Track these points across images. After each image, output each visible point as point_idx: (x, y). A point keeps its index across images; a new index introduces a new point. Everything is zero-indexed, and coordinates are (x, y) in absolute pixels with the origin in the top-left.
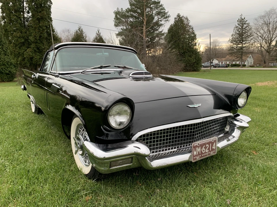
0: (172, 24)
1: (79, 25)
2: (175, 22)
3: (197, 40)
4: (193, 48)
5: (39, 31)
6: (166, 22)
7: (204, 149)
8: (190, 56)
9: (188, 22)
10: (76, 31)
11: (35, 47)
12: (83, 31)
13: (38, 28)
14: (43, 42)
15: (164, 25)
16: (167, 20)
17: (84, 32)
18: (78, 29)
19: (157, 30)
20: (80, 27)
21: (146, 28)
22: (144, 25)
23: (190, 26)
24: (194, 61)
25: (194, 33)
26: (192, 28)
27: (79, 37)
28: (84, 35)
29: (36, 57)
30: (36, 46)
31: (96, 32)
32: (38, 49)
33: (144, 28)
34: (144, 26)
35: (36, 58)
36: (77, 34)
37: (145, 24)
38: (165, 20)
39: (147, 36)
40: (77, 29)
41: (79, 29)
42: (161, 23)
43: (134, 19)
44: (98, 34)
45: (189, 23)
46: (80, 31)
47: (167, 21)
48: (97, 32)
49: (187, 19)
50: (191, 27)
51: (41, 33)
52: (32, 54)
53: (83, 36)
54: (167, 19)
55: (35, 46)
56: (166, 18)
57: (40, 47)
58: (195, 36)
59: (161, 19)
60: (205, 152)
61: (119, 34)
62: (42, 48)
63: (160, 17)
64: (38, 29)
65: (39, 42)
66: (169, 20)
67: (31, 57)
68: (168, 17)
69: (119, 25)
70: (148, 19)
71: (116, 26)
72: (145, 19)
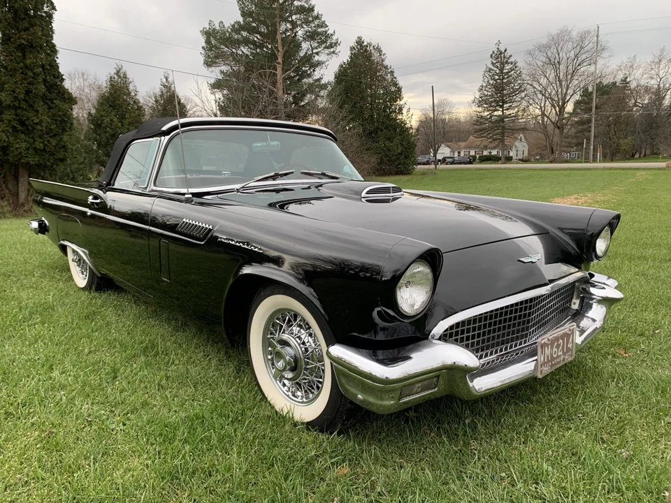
0: (346, 61)
1: (117, 62)
2: (351, 58)
3: (404, 100)
4: (396, 120)
5: (25, 79)
6: (330, 56)
7: (556, 350)
8: (390, 139)
9: (382, 56)
10: (111, 77)
11: (15, 120)
12: (128, 76)
13: (21, 71)
14: (36, 106)
15: (327, 63)
16: (334, 52)
17: (131, 80)
18: (115, 71)
19: (309, 76)
20: (120, 67)
21: (284, 71)
22: (279, 63)
23: (386, 67)
24: (400, 151)
25: (395, 84)
26: (392, 72)
27: (118, 93)
28: (131, 87)
29: (18, 146)
30: (17, 115)
31: (161, 79)
32: (22, 123)
33: (279, 71)
34: (278, 65)
35: (17, 149)
36: (111, 85)
37: (280, 60)
38: (327, 51)
39: (286, 91)
40: (113, 73)
41: (118, 72)
42: (317, 58)
43: (251, 49)
44: (164, 86)
45: (383, 60)
46: (119, 77)
47: (334, 55)
48: (164, 80)
49: (379, 50)
50: (389, 71)
51: (30, 83)
52: (8, 137)
53: (128, 89)
54: (332, 50)
55: (15, 117)
56: (331, 46)
57: (28, 119)
58: (399, 90)
59: (319, 50)
60: (558, 356)
61: (217, 85)
62: (33, 120)
63: (316, 45)
64: (22, 73)
65: (24, 105)
66: (337, 51)
67: (5, 144)
68: (336, 44)
69: (216, 63)
70: (286, 50)
71: (208, 66)
72: (280, 49)
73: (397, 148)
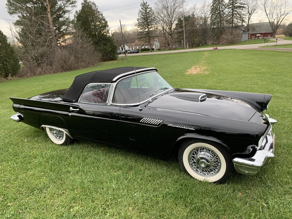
0: (80, 10)
2: (82, 8)
3: (109, 27)
4: (106, 36)
6: (73, 8)
8: (105, 45)
9: (96, 7)
15: (72, 11)
16: (74, 6)
19: (62, 17)
21: (52, 16)
22: (49, 12)
23: (99, 12)
24: (110, 50)
25: (104, 20)
26: (102, 14)
33: (49, 15)
34: (48, 13)
37: (49, 10)
38: (71, 5)
42: (66, 9)
43: (31, 4)
45: (97, 9)
47: (75, 7)
49: (94, 4)
50: (100, 14)
54: (73, 5)
56: (72, 3)
58: (106, 22)
59: (67, 5)
61: (18, 23)
63: (65, 2)
66: (76, 5)
68: (75, 2)
69: (15, 12)
70: (51, 5)
71: (10, 14)
72: (48, 5)
73: (109, 49)
